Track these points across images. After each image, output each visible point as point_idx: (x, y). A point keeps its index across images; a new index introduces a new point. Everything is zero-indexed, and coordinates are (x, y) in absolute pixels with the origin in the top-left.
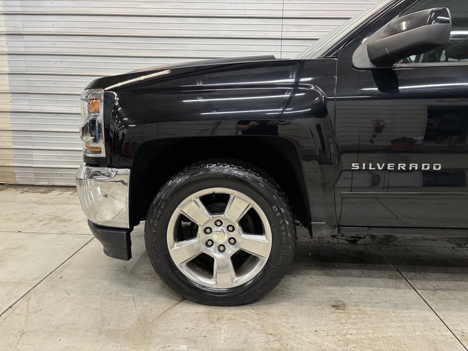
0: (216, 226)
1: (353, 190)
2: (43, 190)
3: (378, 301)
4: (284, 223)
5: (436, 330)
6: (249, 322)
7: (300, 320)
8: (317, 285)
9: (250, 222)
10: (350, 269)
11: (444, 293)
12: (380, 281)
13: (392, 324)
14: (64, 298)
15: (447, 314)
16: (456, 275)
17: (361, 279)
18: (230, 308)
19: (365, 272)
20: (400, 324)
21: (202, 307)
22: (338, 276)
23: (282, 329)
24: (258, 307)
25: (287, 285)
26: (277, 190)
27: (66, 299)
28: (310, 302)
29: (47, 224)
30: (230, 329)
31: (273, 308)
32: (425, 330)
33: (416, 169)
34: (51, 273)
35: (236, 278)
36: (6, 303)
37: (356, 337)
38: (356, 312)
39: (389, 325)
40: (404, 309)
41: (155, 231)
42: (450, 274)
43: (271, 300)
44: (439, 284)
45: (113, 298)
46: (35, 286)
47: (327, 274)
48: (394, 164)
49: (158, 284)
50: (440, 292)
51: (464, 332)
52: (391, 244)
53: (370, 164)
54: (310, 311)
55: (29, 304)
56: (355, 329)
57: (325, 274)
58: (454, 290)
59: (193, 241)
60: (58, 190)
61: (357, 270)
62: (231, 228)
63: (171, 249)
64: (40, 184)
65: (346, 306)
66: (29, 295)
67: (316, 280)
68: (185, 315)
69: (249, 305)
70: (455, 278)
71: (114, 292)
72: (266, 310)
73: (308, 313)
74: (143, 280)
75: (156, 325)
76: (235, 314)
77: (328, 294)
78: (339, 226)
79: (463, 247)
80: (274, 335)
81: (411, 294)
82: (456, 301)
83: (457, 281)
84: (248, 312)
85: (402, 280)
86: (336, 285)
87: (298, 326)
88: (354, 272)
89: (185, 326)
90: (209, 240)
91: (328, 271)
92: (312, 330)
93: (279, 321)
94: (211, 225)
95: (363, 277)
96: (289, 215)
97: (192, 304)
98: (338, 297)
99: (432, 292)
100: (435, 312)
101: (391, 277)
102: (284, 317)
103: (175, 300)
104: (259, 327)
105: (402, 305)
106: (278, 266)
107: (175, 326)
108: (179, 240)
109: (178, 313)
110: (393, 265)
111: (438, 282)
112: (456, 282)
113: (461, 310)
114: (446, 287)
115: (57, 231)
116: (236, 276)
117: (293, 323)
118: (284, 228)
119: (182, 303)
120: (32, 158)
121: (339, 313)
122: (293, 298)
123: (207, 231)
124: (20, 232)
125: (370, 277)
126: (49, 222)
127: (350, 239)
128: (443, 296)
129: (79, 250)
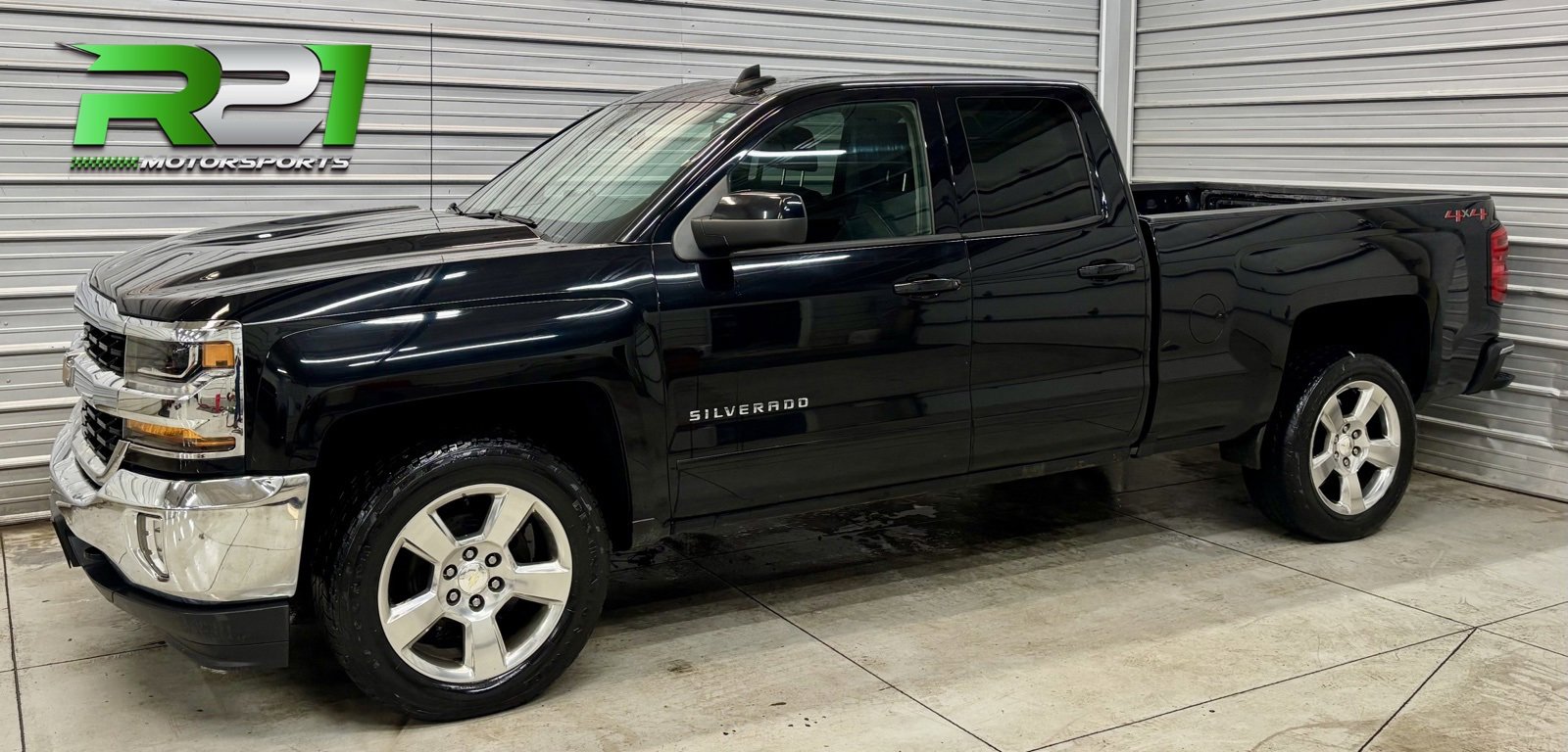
4: (593, 530)
10: (667, 610)
11: (826, 613)
12: (727, 618)
20: (779, 668)
32: (816, 666)
33: (777, 409)
44: (816, 602)
52: (716, 552)
53: (716, 410)
58: (839, 605)
67: (619, 640)
79: (835, 534)
81: (779, 626)
82: (846, 619)
86: (657, 641)
88: (676, 613)
99: (809, 615)
104: (574, 725)
111: (813, 598)
113: (855, 631)
127: (637, 558)
128: (826, 616)
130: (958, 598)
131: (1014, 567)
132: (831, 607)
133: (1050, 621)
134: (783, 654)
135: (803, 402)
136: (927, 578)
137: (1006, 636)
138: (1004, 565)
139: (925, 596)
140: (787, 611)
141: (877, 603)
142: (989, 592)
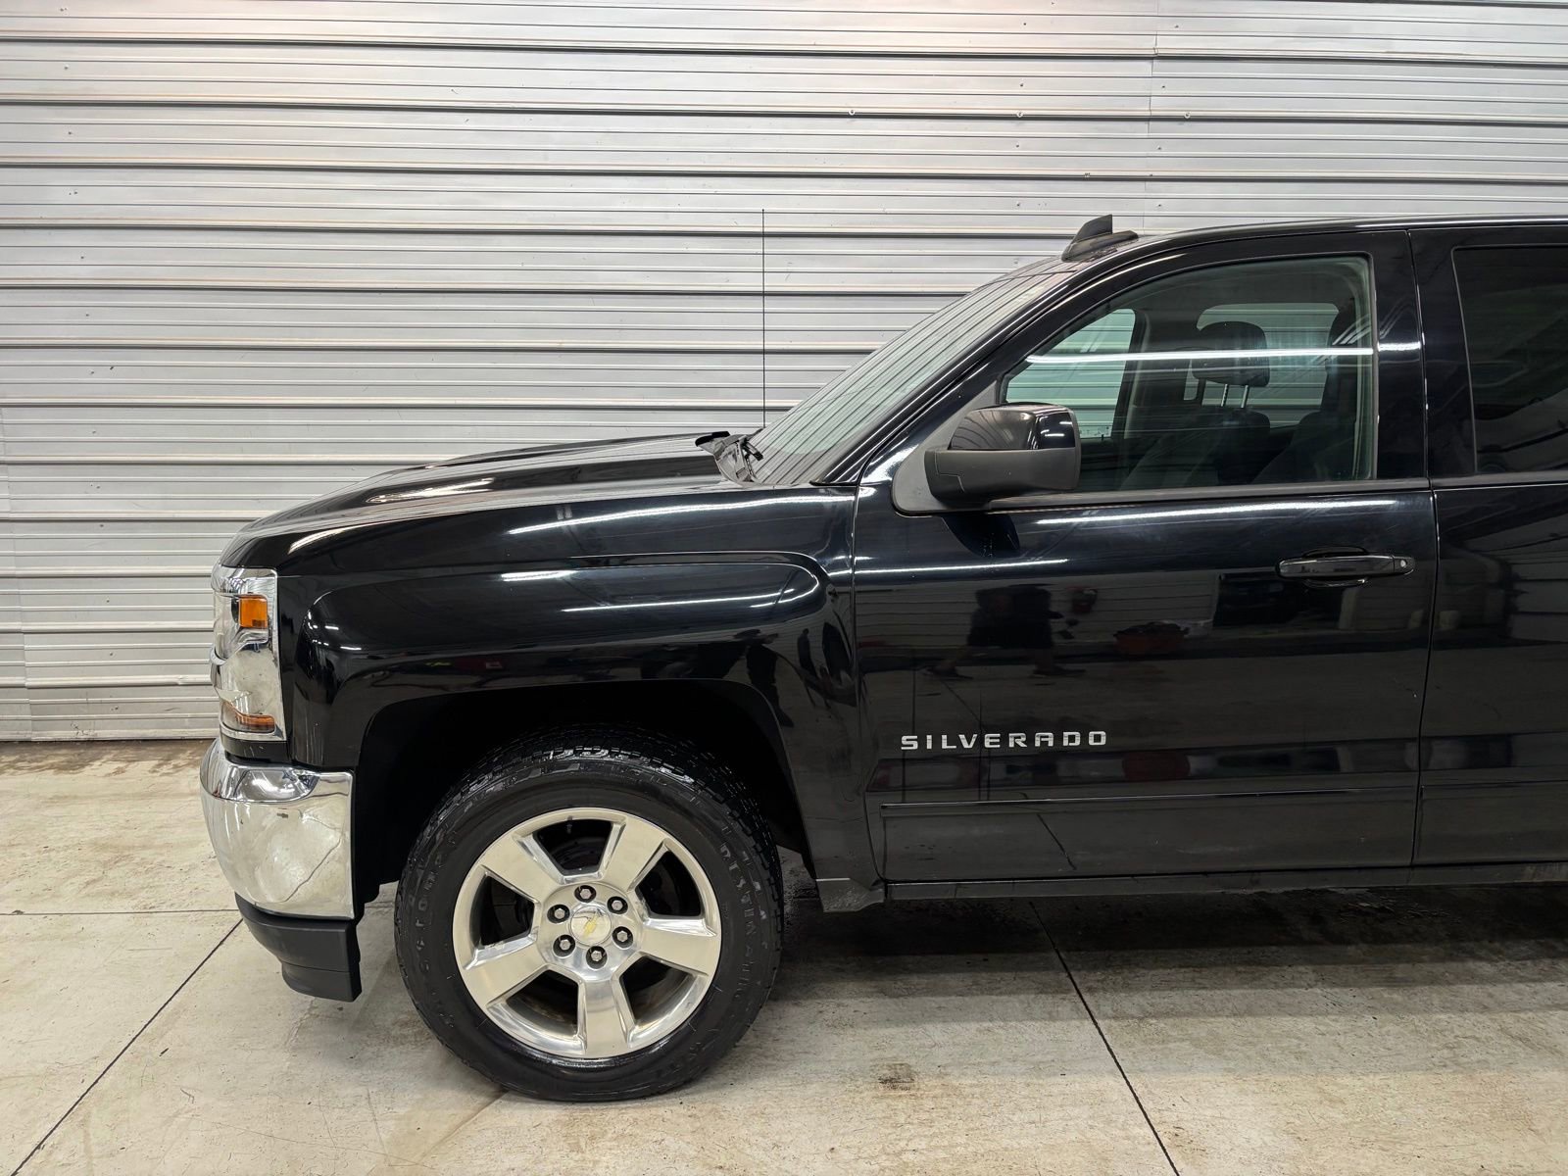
0: (579, 902)
1: (907, 799)
2: (63, 759)
3: (996, 1058)
4: (749, 885)
5: (1116, 1126)
6: (669, 1141)
7: (796, 1125)
8: (852, 1026)
9: (668, 883)
13: (1015, 1118)
14: (182, 1110)
15: (1154, 1080)
16: (1205, 972)
17: (967, 999)
18: (622, 1105)
19: (983, 978)
21: (551, 1109)
22: (909, 995)
23: (748, 1151)
24: (697, 1097)
25: (774, 1031)
26: (728, 805)
27: (186, 1113)
28: (829, 1075)
29: (94, 881)
30: (621, 1161)
31: (734, 1097)
32: (1091, 1127)
33: (1051, 744)
34: (134, 1039)
35: (637, 1027)
36: (24, 1135)
37: (924, 1158)
38: (938, 1091)
39: (1009, 1119)
40: (1055, 1074)
41: (421, 925)
42: (1191, 969)
43: (730, 1076)
45: (315, 1101)
46: (97, 1081)
47: (884, 992)
48: (999, 735)
49: (432, 1052)
50: (1154, 1021)
51: (1182, 1126)
53: (944, 737)
54: (824, 1099)
55: (89, 1135)
56: (925, 1136)
57: (878, 992)
58: (1188, 1014)
59: (522, 943)
60: (110, 756)
61: (961, 975)
62: (617, 905)
63: (464, 967)
64: (50, 738)
65: (916, 1079)
66: (84, 1110)
68: (506, 1133)
69: (672, 1094)
70: (1200, 981)
71: (314, 1086)
72: (713, 1103)
73: (819, 1104)
74: (392, 1044)
75: (432, 1168)
76: (635, 1120)
77: (878, 1048)
78: (886, 882)
80: (728, 1169)
83: (1204, 988)
84: (669, 1113)
85: (1069, 996)
87: (789, 1140)
89: (507, 1165)
90: (564, 937)
91: (887, 983)
92: (821, 1148)
93: (744, 1132)
94: (568, 899)
95: (973, 994)
96: (760, 867)
97: (526, 1102)
98: (901, 1055)
100: (1125, 1077)
101: (1043, 989)
102: (756, 1118)
103: (480, 1093)
105: (1053, 1064)
106: (738, 993)
107: (481, 1166)
108: (486, 942)
109: (487, 1129)
110: (1058, 952)
112: (1199, 992)
114: (1172, 1006)
115: (128, 904)
116: (636, 1023)
117: (777, 1133)
118: (749, 899)
119: (498, 1101)
120: (24, 659)
121: (894, 1098)
122: (785, 1067)
123: (556, 915)
124: (19, 912)
125: (990, 991)
126: (101, 873)
129: (202, 964)
130: (1391, 1042)
131: (1515, 997)
132: (1178, 1015)
133: (1541, 1126)
134: (1055, 1090)
135: (1097, 738)
136: (1356, 991)
137: (1443, 1139)
138: (1498, 990)
139: (1338, 1026)
140: (1107, 1009)
141: (1249, 1022)
142: (1451, 1039)
